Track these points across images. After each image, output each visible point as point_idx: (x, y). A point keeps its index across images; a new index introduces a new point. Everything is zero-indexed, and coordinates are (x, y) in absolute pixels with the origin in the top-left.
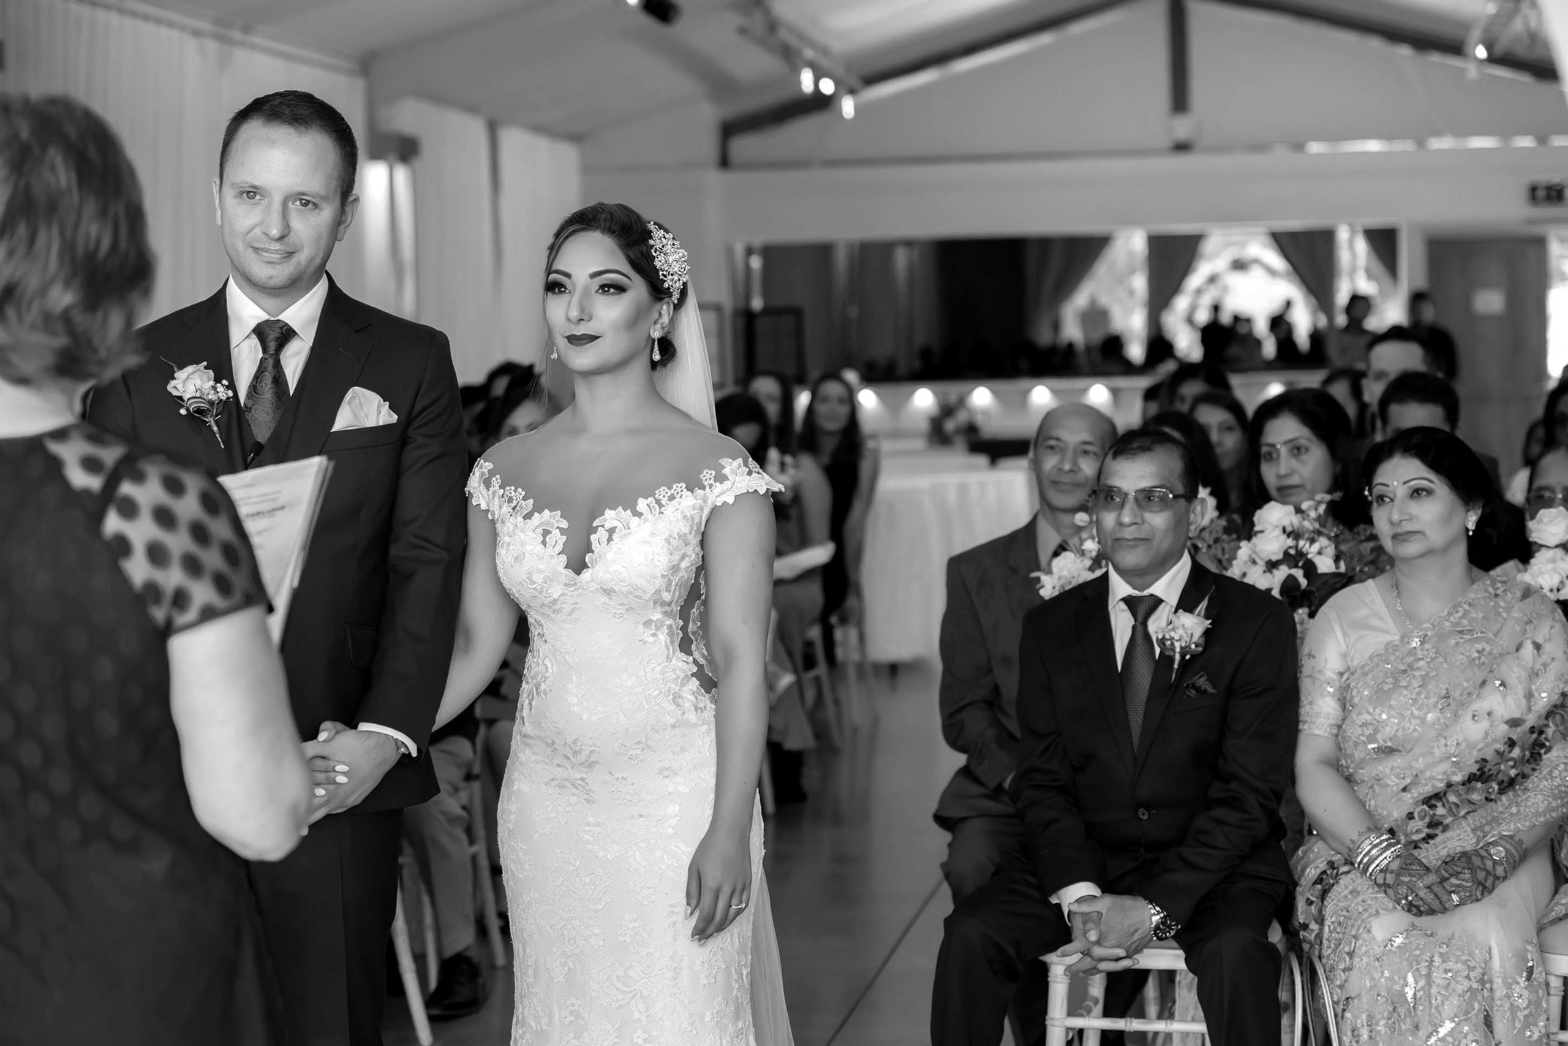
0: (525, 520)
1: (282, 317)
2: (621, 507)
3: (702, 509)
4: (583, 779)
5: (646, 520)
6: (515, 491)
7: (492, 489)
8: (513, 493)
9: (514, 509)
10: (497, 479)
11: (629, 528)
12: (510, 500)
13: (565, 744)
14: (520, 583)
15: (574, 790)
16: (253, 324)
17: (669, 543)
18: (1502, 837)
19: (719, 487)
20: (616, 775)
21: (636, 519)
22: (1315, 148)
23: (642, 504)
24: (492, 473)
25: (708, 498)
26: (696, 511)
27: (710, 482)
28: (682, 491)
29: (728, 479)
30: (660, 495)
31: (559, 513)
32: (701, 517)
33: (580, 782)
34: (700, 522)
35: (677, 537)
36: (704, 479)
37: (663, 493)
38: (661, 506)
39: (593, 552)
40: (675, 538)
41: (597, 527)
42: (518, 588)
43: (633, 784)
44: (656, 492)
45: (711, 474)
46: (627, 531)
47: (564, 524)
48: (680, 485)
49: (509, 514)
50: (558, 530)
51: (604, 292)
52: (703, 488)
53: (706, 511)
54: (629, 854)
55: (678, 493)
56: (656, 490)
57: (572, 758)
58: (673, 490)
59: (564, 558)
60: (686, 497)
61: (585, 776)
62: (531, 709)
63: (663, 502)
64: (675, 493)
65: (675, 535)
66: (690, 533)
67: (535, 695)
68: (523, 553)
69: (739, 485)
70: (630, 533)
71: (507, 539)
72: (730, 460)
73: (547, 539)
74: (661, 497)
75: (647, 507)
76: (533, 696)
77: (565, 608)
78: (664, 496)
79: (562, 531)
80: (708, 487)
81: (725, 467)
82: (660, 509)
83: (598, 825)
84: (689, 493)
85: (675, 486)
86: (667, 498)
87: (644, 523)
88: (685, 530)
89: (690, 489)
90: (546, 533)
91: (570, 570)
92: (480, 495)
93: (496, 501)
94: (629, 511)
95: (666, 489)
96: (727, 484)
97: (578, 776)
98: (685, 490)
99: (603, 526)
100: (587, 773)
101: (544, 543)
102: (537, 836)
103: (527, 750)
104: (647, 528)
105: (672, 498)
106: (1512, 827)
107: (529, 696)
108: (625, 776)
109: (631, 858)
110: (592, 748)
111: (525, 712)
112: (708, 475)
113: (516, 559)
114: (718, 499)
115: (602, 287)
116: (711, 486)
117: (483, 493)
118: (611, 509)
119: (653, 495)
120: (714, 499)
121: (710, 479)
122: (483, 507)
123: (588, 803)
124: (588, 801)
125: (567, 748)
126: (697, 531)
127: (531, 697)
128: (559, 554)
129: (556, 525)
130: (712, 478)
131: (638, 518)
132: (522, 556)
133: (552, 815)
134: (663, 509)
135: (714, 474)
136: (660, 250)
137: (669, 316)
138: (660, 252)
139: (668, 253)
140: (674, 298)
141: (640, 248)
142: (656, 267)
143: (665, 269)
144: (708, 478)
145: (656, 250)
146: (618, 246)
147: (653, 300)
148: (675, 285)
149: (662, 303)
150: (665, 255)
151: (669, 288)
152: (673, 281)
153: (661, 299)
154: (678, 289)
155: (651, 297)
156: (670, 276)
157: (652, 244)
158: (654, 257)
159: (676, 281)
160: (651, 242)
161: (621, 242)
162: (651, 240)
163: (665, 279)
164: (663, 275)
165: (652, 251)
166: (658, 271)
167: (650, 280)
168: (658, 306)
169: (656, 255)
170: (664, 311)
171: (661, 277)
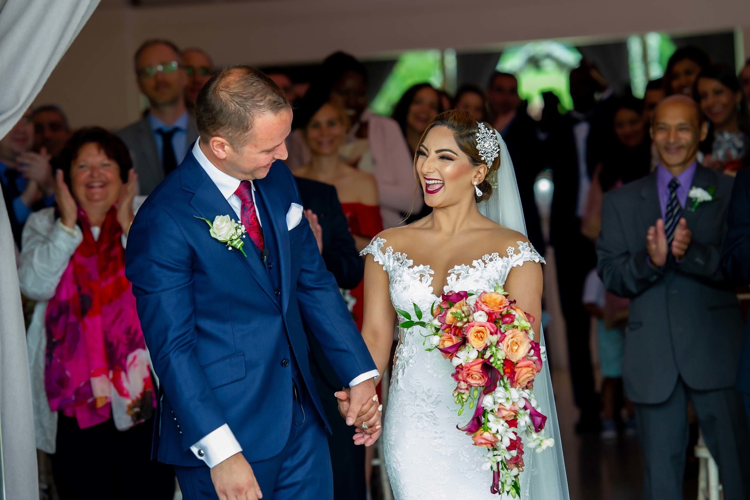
0: (409, 268)
2: (463, 264)
3: (506, 268)
5: (477, 270)
6: (401, 255)
8: (400, 256)
9: (401, 263)
11: (468, 273)
12: (398, 260)
13: (423, 392)
14: (406, 301)
17: (489, 282)
19: (515, 257)
21: (472, 269)
23: (475, 263)
24: (386, 245)
25: (510, 262)
26: (503, 269)
27: (511, 254)
28: (496, 257)
30: (485, 258)
31: (429, 266)
32: (505, 272)
34: (505, 275)
35: (493, 280)
36: (508, 252)
37: (486, 257)
38: (485, 263)
39: (448, 285)
40: (492, 280)
41: (451, 273)
42: (404, 305)
44: (483, 257)
45: (512, 249)
46: (468, 274)
47: (432, 272)
48: (495, 254)
49: (399, 266)
50: (428, 275)
52: (508, 257)
53: (509, 269)
54: (459, 452)
55: (494, 258)
56: (483, 256)
57: (426, 400)
58: (491, 256)
59: (431, 289)
60: (499, 260)
62: (403, 374)
63: (486, 261)
64: (493, 257)
65: (492, 279)
66: (499, 280)
67: (406, 366)
68: (409, 285)
69: (526, 256)
70: (468, 276)
71: (399, 278)
72: (522, 242)
73: (422, 279)
74: (485, 259)
75: (478, 264)
76: (405, 366)
77: (428, 316)
78: (487, 259)
79: (431, 275)
80: (510, 257)
81: (520, 246)
82: (485, 265)
84: (500, 258)
85: (493, 254)
86: (488, 260)
87: (476, 271)
88: (497, 278)
89: (501, 256)
90: (422, 276)
91: (434, 295)
92: (379, 256)
93: (391, 261)
94: (468, 266)
95: (488, 255)
96: (520, 255)
98: (498, 257)
99: (454, 273)
100: (434, 408)
101: (421, 280)
104: (478, 274)
105: (491, 260)
107: (402, 367)
109: (461, 454)
110: (438, 393)
111: (400, 376)
112: (510, 250)
113: (405, 288)
114: (515, 263)
115: (441, 157)
116: (512, 256)
117: (381, 255)
118: (457, 265)
119: (481, 258)
120: (512, 263)
121: (511, 252)
122: (381, 263)
123: (435, 425)
124: (435, 424)
125: (424, 395)
126: (503, 280)
127: (403, 367)
128: (429, 286)
129: (427, 272)
130: (513, 252)
131: (473, 269)
132: (408, 287)
134: (486, 265)
135: (513, 250)
136: (482, 140)
137: (484, 173)
138: (482, 141)
139: (486, 142)
140: (488, 165)
141: (468, 139)
142: (477, 148)
143: (482, 150)
144: (510, 251)
145: (480, 139)
146: (454, 137)
147: (472, 165)
148: (488, 159)
149: (479, 167)
150: (484, 142)
151: (485, 160)
152: (487, 157)
153: (478, 165)
154: (491, 161)
155: (471, 164)
156: (486, 154)
157: (478, 136)
158: (477, 143)
159: (489, 157)
160: (478, 135)
161: (457, 135)
162: (478, 133)
163: (482, 155)
164: (481, 153)
165: (477, 140)
166: (478, 151)
167: (471, 156)
168: (477, 168)
169: (478, 142)
170: (482, 171)
171: (479, 154)
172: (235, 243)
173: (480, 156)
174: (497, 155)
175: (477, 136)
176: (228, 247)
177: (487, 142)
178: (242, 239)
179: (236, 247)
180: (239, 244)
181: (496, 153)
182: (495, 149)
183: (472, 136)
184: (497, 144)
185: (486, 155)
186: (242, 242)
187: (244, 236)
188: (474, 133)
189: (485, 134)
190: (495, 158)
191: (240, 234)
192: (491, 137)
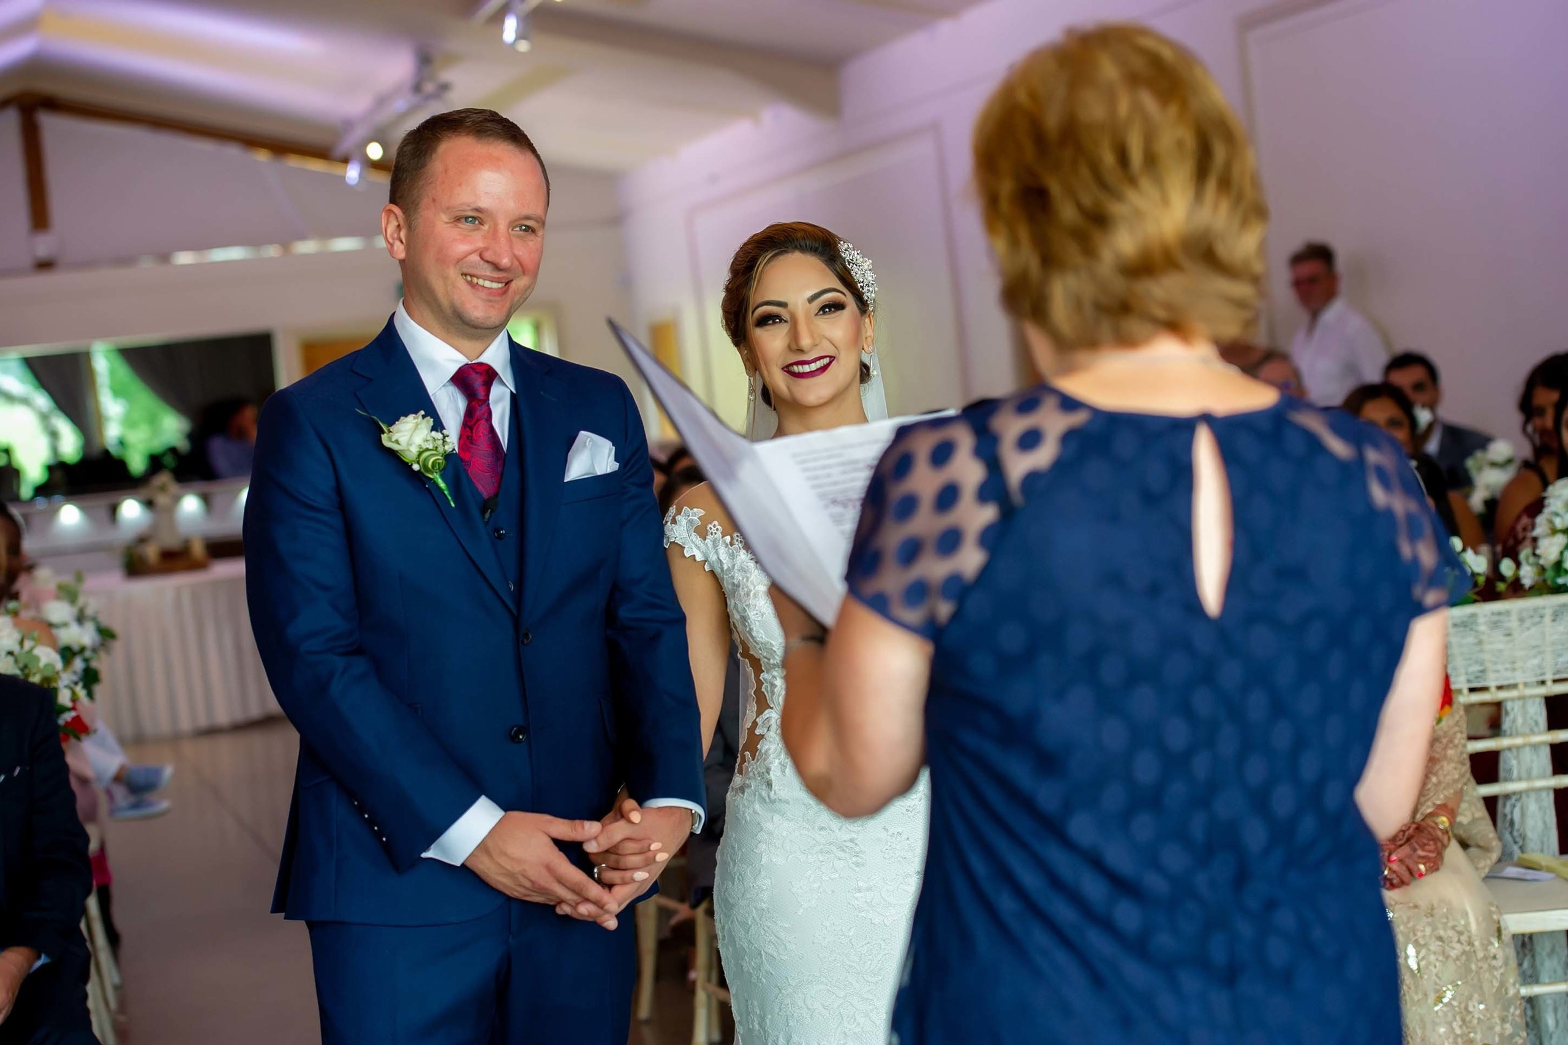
1: (483, 359)
4: (852, 840)
7: (709, 537)
10: (714, 526)
15: (842, 855)
16: (453, 369)
18: (1439, 807)
20: (891, 831)
22: (184, 258)
24: (705, 520)
33: (849, 844)
43: (908, 839)
51: (824, 313)
61: (856, 836)
83: (869, 889)
92: (693, 546)
93: (722, 550)
97: (848, 837)
102: (802, 911)
103: (777, 818)
106: (1442, 796)
108: (900, 831)
115: (823, 308)
117: (697, 543)
122: (699, 557)
133: (816, 886)
146: (825, 265)
149: (865, 316)
153: (864, 312)
158: (848, 271)
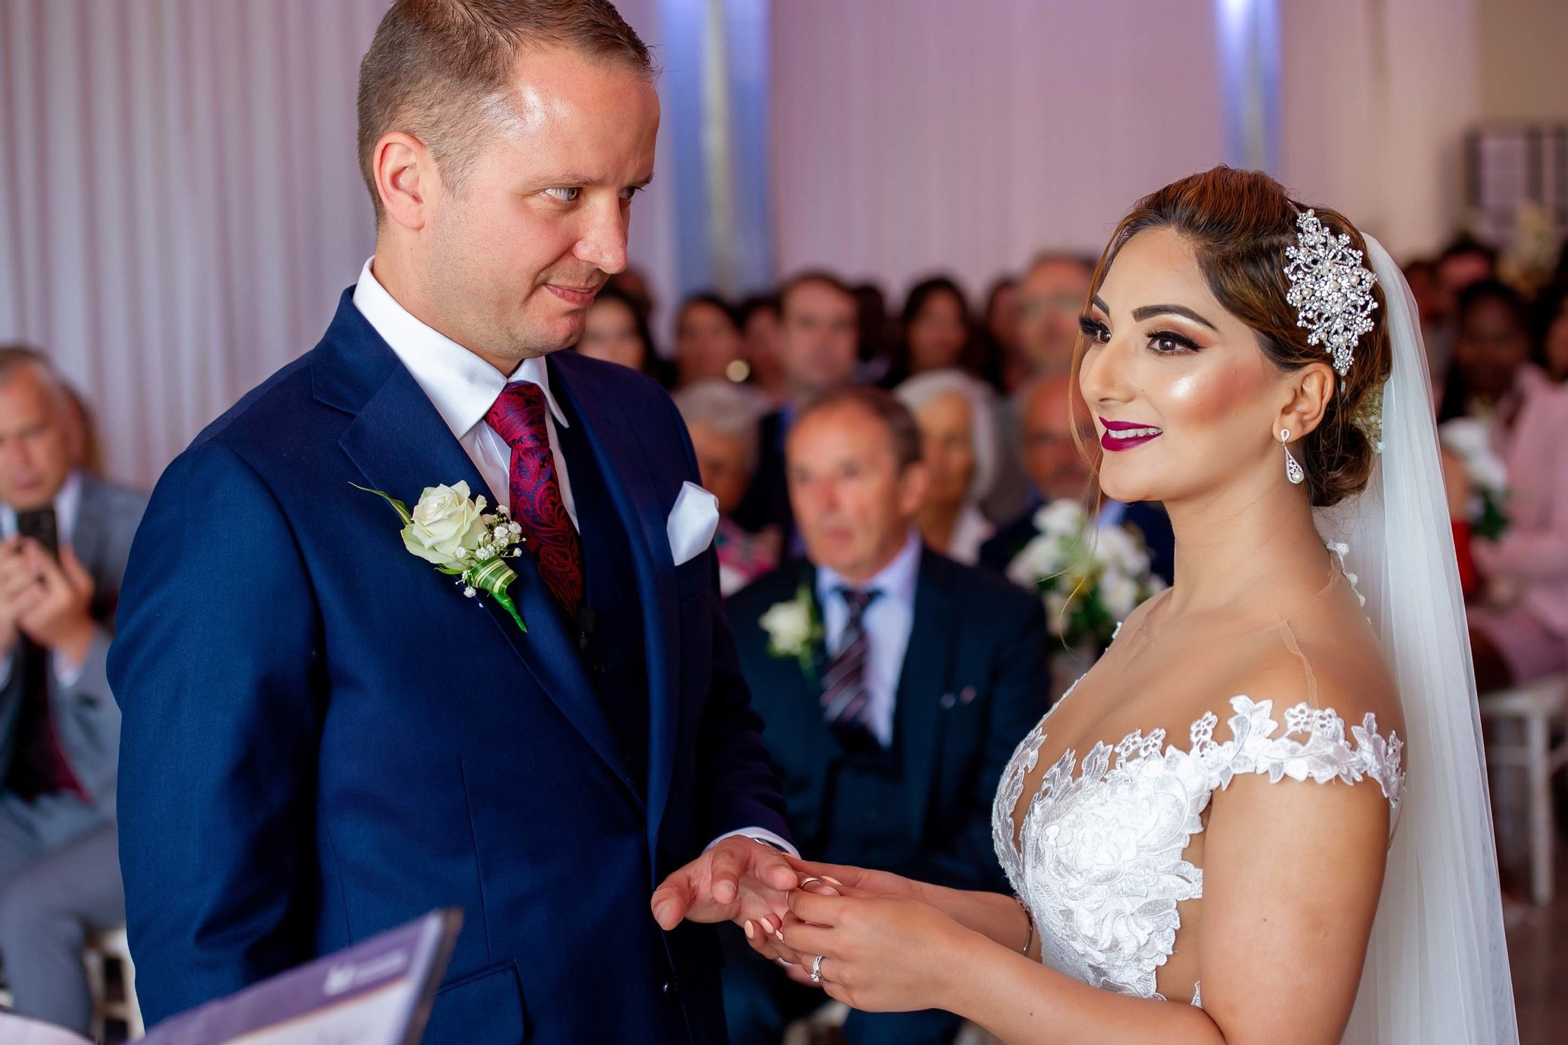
19: (1214, 752)
27: (1203, 739)
28: (1154, 745)
29: (1233, 740)
30: (1125, 744)
36: (1196, 731)
37: (1130, 742)
41: (1045, 780)
44: (1124, 738)
45: (1211, 723)
48: (1159, 732)
50: (1024, 772)
51: (1165, 348)
52: (1187, 747)
55: (1147, 748)
58: (1145, 740)
63: (1119, 759)
64: (1144, 746)
73: (1010, 784)
74: (1123, 749)
78: (1127, 749)
79: (1025, 776)
80: (1196, 748)
81: (1238, 716)
85: (1152, 733)
86: (1129, 752)
90: (1014, 773)
94: (1074, 763)
96: (1232, 748)
98: (1160, 745)
105: (1134, 754)
112: (1204, 724)
115: (1158, 338)
116: (1203, 745)
119: (1117, 743)
121: (1205, 732)
129: (1028, 761)
130: (1210, 733)
131: (1071, 780)
135: (1215, 724)
136: (1306, 270)
137: (1322, 398)
138: (1305, 273)
139: (1322, 276)
140: (1337, 364)
141: (1251, 270)
142: (1290, 302)
143: (1310, 308)
144: (1202, 730)
145: (1298, 268)
146: (1200, 262)
147: (1274, 367)
148: (1335, 339)
149: (1301, 373)
150: (1316, 279)
151: (1321, 345)
152: (1328, 333)
153: (1297, 367)
154: (1348, 348)
155: (1268, 361)
156: (1323, 321)
157: (1291, 257)
158: (1288, 284)
159: (1336, 332)
160: (1291, 252)
161: (1208, 253)
162: (1293, 248)
163: (1310, 326)
164: (1305, 318)
165: (1286, 270)
166: (1292, 311)
167: (1266, 329)
168: (1292, 379)
169: (1294, 278)
170: (1312, 387)
171: (1299, 324)
172: (484, 573)
173: (1304, 329)
174: (1368, 325)
175: (1288, 257)
176: (463, 587)
177: (1325, 278)
178: (511, 562)
179: (489, 588)
180: (497, 579)
181: (1366, 318)
182: (1361, 302)
183: (1270, 259)
184: (1367, 286)
185: (1326, 325)
186: (510, 572)
187: (517, 552)
188: (1280, 248)
189: (1321, 251)
190: (1360, 338)
191: (505, 543)
192: (1343, 258)
